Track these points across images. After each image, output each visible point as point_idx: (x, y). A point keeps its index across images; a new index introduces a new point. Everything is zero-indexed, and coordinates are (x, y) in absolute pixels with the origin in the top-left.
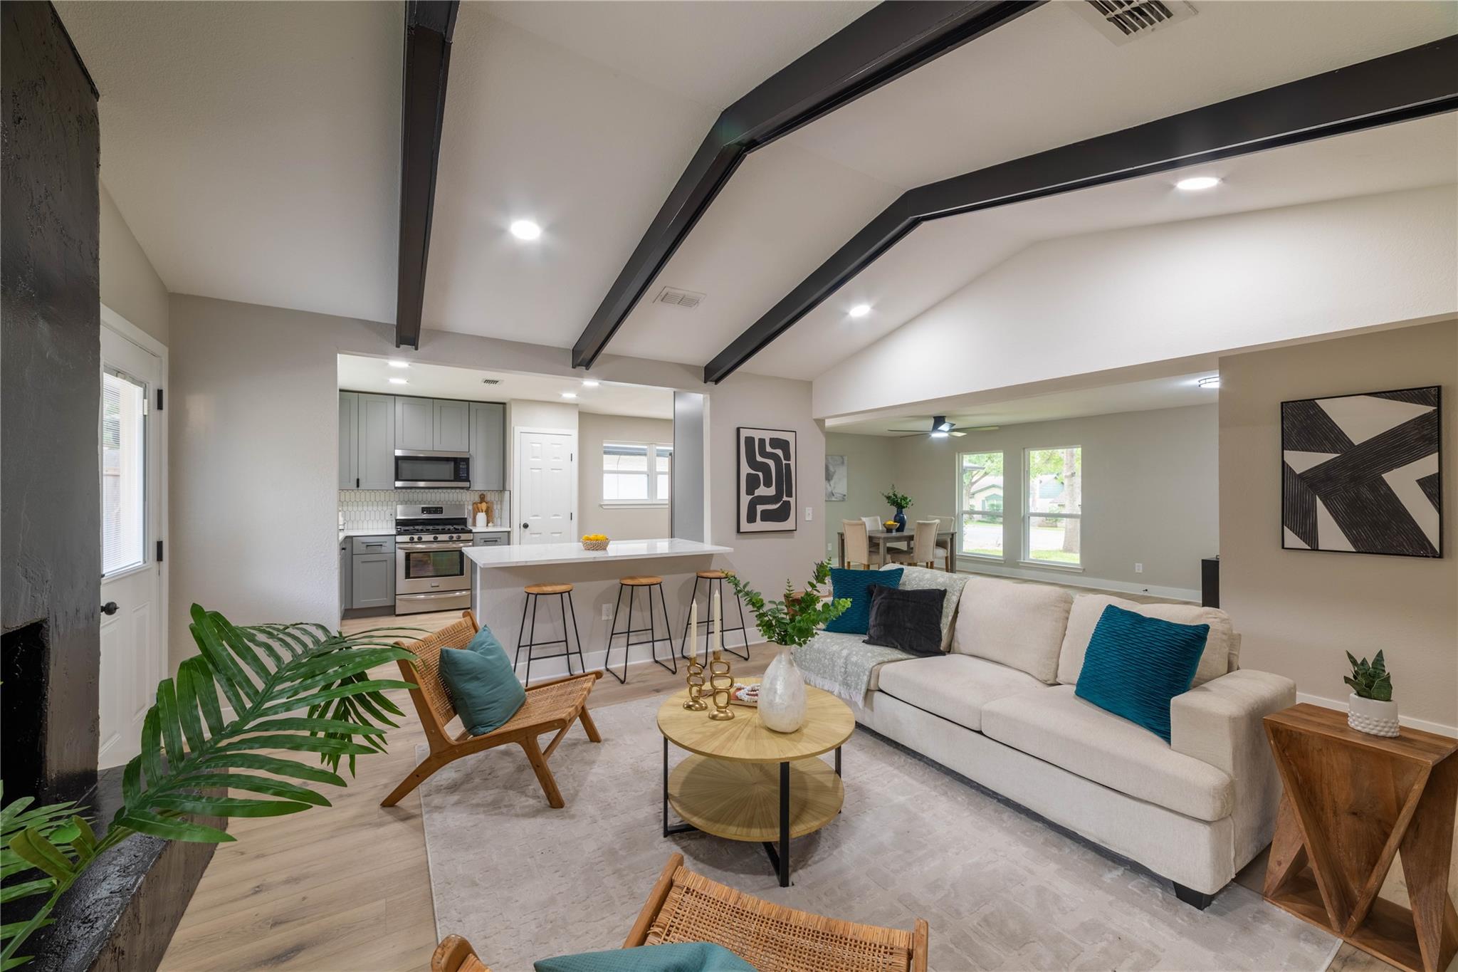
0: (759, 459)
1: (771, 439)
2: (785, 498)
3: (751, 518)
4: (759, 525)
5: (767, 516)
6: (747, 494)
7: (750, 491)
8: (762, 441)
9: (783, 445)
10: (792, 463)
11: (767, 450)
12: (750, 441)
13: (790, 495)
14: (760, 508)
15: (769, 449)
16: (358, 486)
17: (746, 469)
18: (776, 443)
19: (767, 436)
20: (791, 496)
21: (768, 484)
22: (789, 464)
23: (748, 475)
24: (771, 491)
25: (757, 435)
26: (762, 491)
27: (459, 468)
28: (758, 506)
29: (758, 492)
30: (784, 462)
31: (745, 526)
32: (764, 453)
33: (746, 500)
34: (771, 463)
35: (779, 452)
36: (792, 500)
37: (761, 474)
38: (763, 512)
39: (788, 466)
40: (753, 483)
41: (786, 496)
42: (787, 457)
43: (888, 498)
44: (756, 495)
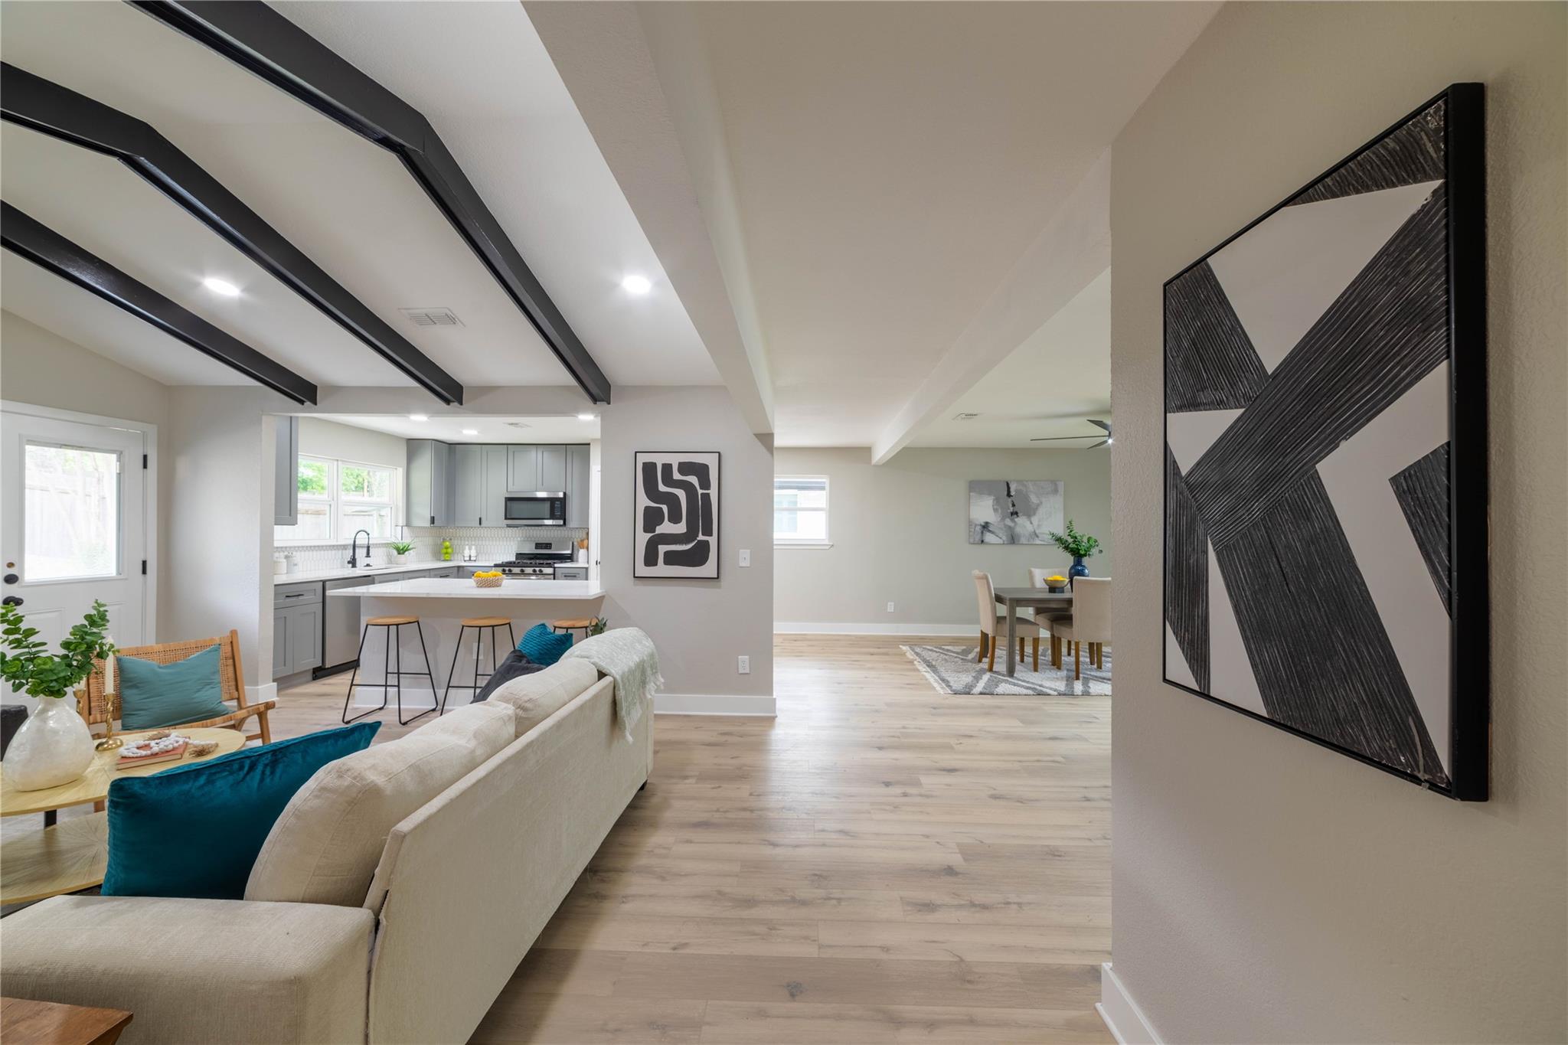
0: (662, 488)
1: (680, 463)
2: (701, 537)
3: (651, 559)
4: (662, 569)
5: (672, 559)
6: (645, 531)
7: (649, 527)
8: (667, 468)
9: (701, 471)
10: (713, 492)
11: (675, 478)
12: (649, 469)
13: (708, 532)
14: (662, 549)
15: (677, 476)
16: (480, 524)
17: (644, 501)
18: (685, 468)
19: (675, 460)
20: (711, 535)
21: (675, 518)
22: (708, 494)
23: (647, 509)
24: (681, 528)
25: (660, 460)
26: (666, 528)
27: (558, 508)
28: (659, 546)
29: (659, 530)
30: (700, 491)
31: (643, 570)
32: (668, 480)
33: (643, 538)
34: (681, 494)
35: (693, 480)
36: (712, 541)
37: (665, 508)
38: (667, 554)
39: (706, 498)
40: (652, 519)
41: (703, 535)
42: (705, 483)
43: (1059, 540)
44: (656, 533)
